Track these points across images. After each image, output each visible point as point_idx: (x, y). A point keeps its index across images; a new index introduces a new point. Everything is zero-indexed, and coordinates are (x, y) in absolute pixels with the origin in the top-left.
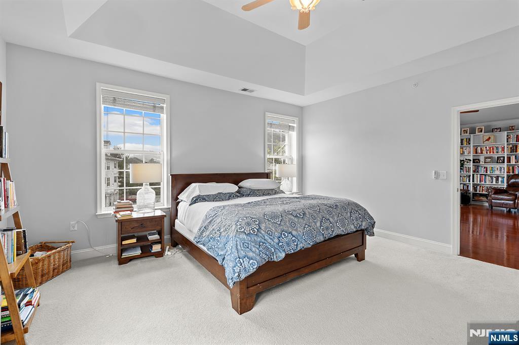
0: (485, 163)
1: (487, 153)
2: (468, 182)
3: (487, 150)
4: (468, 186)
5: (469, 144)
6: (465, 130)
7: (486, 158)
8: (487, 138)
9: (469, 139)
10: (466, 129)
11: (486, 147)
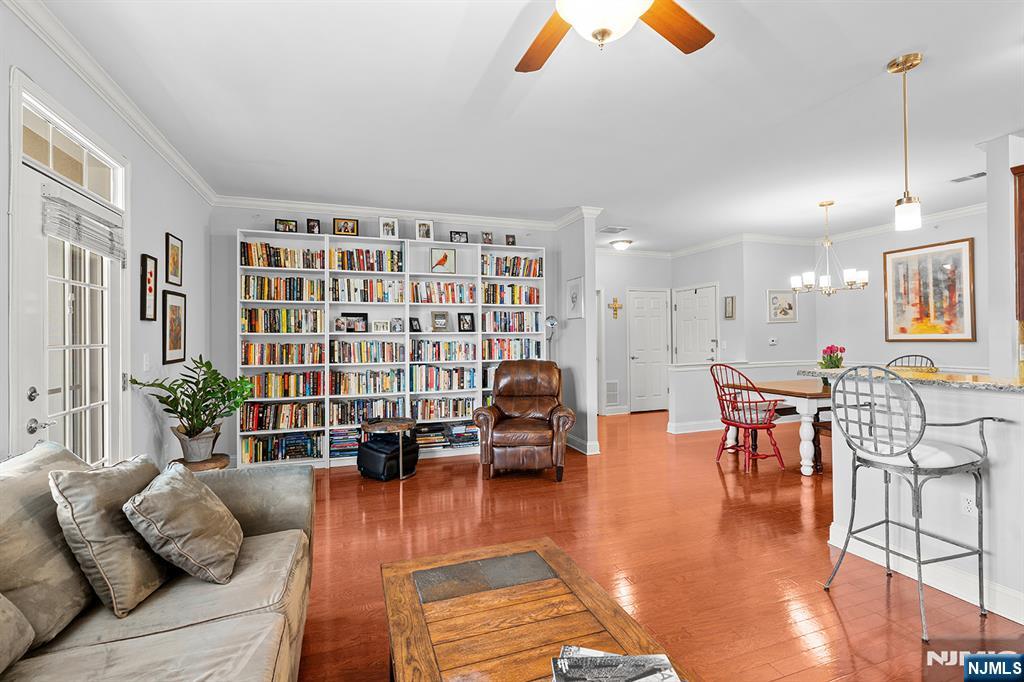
0: (436, 329)
1: (441, 300)
2: (396, 393)
3: (441, 294)
4: (395, 405)
5: (400, 269)
6: (387, 225)
7: (436, 316)
8: (440, 257)
9: (400, 254)
10: (389, 221)
11: (439, 284)
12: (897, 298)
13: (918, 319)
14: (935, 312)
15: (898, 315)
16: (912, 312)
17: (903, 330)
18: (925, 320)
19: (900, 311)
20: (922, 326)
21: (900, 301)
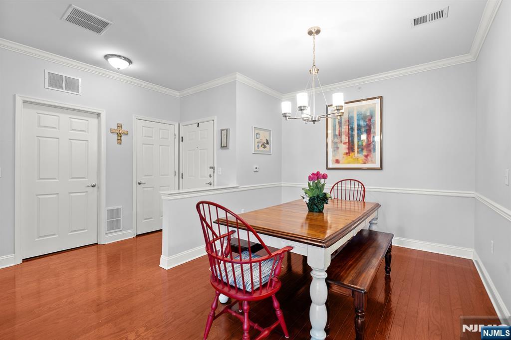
12: (334, 138)
13: (347, 153)
14: (358, 148)
15: (334, 151)
16: (344, 148)
17: (337, 161)
18: (352, 154)
19: (336, 149)
20: (349, 158)
21: (336, 140)
